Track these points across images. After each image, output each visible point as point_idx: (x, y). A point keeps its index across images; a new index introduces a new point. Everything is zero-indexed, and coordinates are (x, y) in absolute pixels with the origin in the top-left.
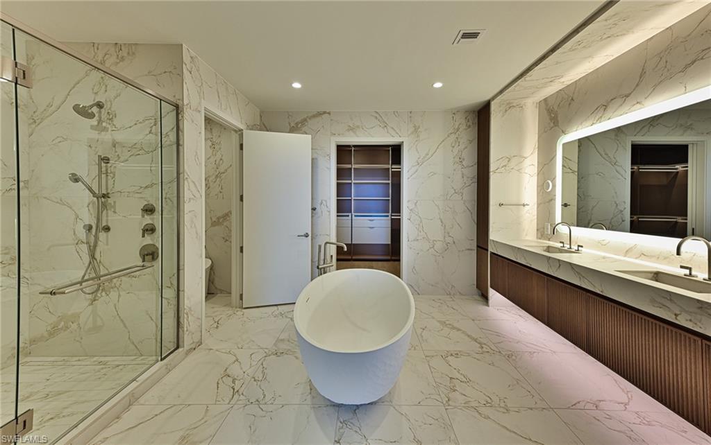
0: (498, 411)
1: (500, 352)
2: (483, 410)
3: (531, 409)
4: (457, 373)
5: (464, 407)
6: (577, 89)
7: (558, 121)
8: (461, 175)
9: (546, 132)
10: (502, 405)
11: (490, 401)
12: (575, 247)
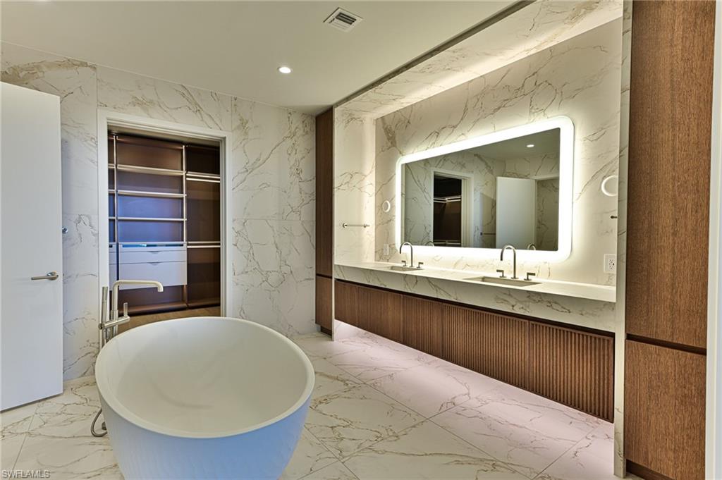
0: (391, 441)
1: (365, 383)
2: (377, 447)
3: (414, 426)
4: (336, 420)
5: (358, 452)
6: (413, 113)
7: (395, 142)
8: (298, 190)
9: (383, 151)
10: (391, 433)
11: (379, 435)
12: (415, 265)
